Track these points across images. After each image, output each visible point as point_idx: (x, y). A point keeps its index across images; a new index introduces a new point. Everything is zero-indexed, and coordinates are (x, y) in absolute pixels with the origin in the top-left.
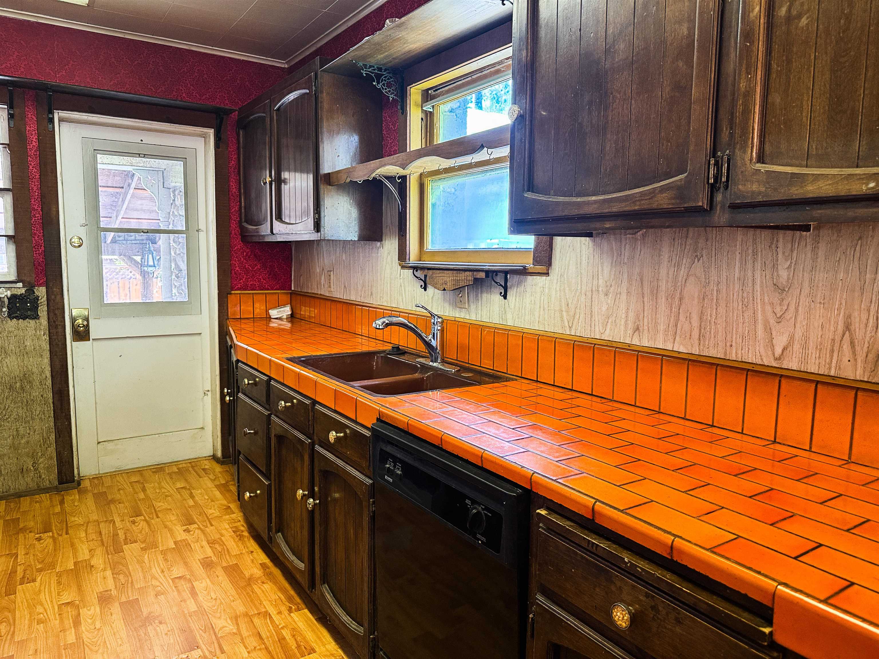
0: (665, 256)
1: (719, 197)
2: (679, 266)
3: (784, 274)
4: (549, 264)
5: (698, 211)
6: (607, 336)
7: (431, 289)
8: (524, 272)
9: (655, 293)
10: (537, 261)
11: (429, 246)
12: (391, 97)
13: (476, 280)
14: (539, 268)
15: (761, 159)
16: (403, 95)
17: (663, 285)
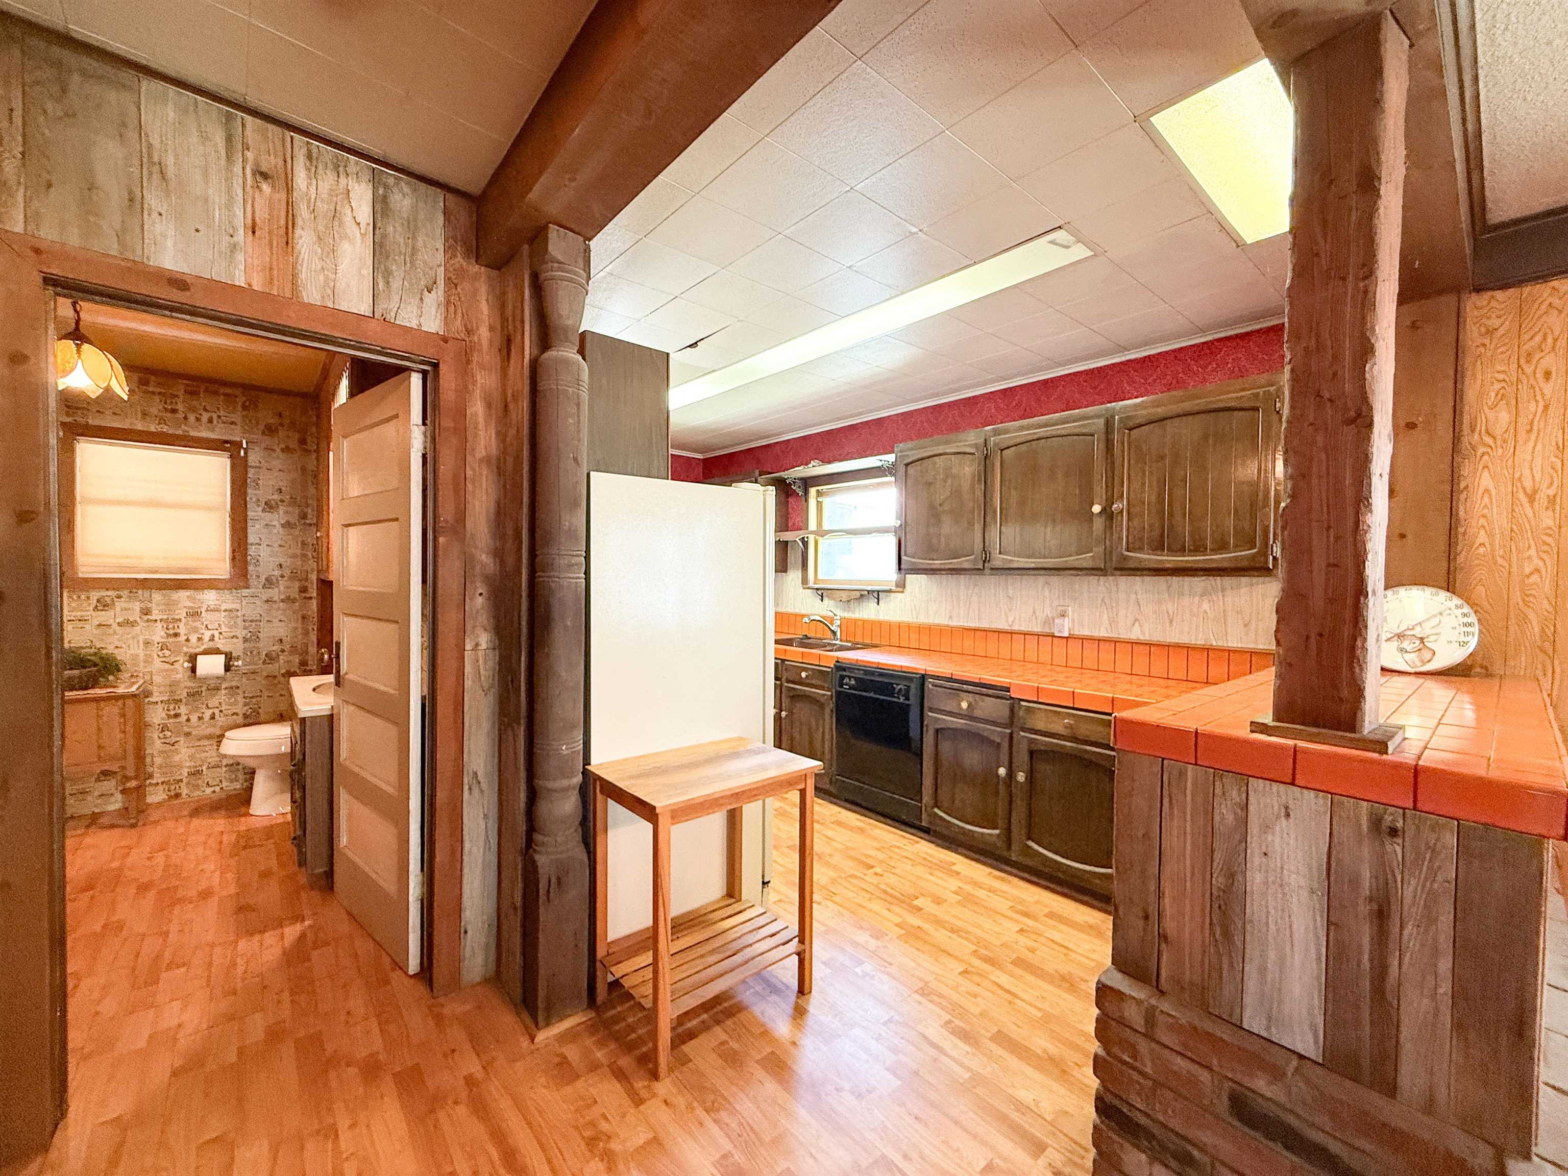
0: (962, 582)
1: (986, 565)
2: (968, 589)
3: (1011, 592)
4: (904, 587)
5: (980, 569)
6: (936, 622)
7: (826, 600)
8: (890, 591)
9: (958, 599)
10: (897, 586)
11: (820, 577)
12: (800, 493)
13: (862, 595)
14: (900, 589)
15: (1000, 553)
16: (806, 493)
17: (962, 598)
